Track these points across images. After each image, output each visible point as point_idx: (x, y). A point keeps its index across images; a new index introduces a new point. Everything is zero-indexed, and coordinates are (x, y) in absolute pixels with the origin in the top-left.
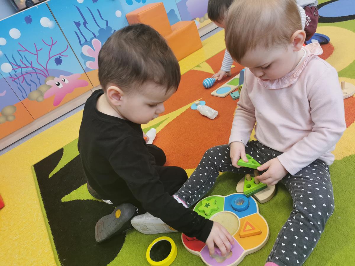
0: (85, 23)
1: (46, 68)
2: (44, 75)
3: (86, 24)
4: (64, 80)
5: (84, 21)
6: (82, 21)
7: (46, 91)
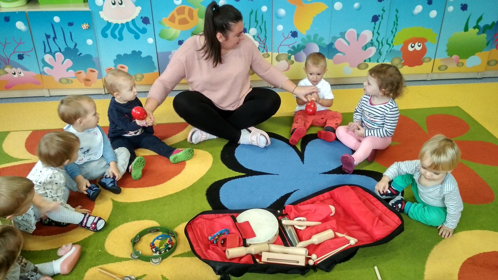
0: (55, 38)
1: (8, 58)
2: (5, 61)
3: (56, 40)
4: (20, 72)
5: (54, 36)
6: (52, 35)
7: (3, 74)
